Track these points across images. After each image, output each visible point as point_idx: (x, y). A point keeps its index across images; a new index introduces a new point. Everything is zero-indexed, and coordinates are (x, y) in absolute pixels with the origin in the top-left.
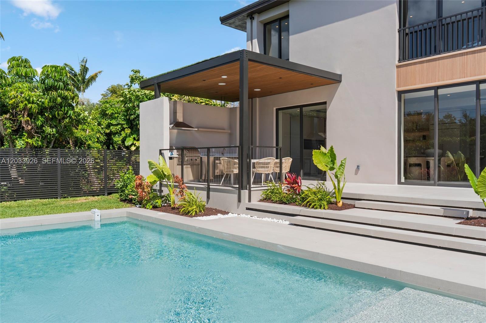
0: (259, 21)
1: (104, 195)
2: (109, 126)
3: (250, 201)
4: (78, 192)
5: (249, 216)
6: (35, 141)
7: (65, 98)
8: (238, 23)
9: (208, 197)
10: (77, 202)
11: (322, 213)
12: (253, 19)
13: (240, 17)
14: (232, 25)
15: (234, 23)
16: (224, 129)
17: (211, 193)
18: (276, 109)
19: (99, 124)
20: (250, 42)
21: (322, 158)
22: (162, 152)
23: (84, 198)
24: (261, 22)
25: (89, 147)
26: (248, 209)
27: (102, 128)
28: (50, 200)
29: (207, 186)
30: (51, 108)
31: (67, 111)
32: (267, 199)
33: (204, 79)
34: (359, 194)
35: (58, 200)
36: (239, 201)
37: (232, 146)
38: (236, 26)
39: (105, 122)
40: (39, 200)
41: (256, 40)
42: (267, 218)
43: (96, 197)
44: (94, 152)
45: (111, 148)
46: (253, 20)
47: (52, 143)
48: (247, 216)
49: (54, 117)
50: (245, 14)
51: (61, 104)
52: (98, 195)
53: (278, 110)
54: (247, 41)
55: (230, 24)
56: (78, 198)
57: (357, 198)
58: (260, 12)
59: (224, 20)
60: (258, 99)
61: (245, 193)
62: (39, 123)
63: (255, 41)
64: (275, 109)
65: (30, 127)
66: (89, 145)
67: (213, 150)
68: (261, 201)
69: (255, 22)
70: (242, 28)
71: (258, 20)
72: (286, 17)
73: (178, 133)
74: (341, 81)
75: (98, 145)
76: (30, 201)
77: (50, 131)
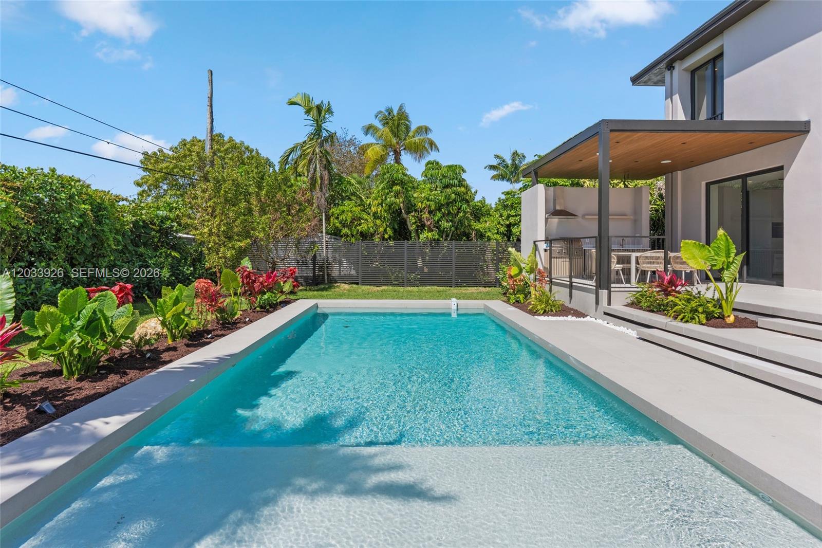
0: (683, 70)
1: (495, 287)
2: (509, 216)
3: (609, 304)
4: (476, 282)
5: (606, 322)
6: (434, 235)
7: (457, 194)
8: (656, 79)
9: (571, 296)
10: (468, 291)
11: (681, 328)
12: (674, 69)
13: (655, 71)
14: (649, 83)
15: (649, 80)
16: (625, 215)
17: (574, 291)
18: (707, 184)
19: (501, 216)
20: (669, 99)
21: (697, 251)
22: (536, 243)
23: (476, 288)
24: (685, 70)
25: (489, 239)
26: (605, 313)
27: (503, 220)
28: (444, 288)
29: (569, 283)
30: (448, 204)
31: (461, 206)
32: (635, 304)
33: (580, 159)
34: (773, 308)
35: (452, 288)
36: (597, 303)
37: (637, 235)
38: (655, 83)
39: (505, 213)
40: (436, 287)
41: (677, 95)
42: (622, 327)
43: (487, 288)
44: (493, 244)
45: (511, 239)
46: (674, 71)
47: (450, 236)
48: (602, 322)
49: (449, 213)
50: (663, 65)
51: (455, 200)
52: (489, 287)
53: (708, 185)
54: (666, 99)
55: (644, 82)
56: (470, 288)
57: (771, 314)
58: (682, 57)
59: (635, 80)
60: (679, 173)
61: (604, 293)
62: (436, 218)
63: (676, 97)
64: (704, 183)
65: (429, 223)
66: (488, 236)
67: (587, 240)
68: (627, 305)
69: (676, 72)
70: (660, 82)
71: (681, 68)
72: (720, 55)
73: (559, 223)
74: (808, 132)
75: (498, 237)
76: (429, 287)
77: (445, 224)
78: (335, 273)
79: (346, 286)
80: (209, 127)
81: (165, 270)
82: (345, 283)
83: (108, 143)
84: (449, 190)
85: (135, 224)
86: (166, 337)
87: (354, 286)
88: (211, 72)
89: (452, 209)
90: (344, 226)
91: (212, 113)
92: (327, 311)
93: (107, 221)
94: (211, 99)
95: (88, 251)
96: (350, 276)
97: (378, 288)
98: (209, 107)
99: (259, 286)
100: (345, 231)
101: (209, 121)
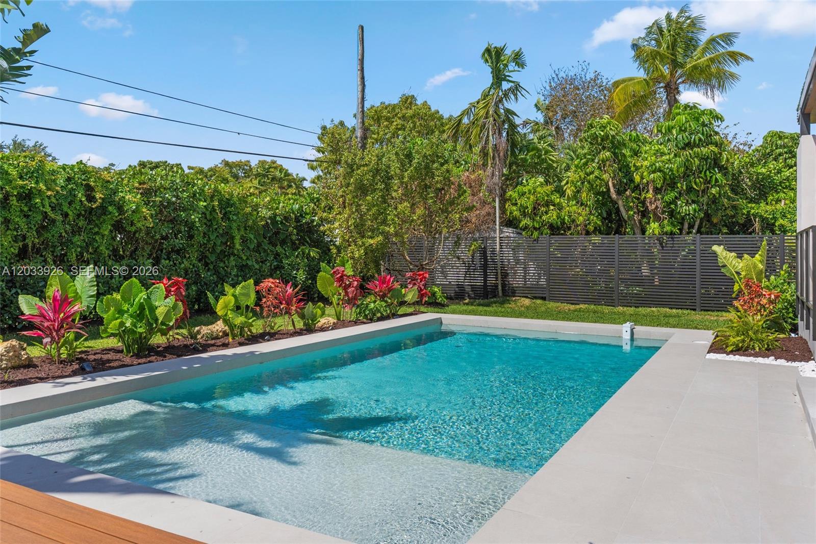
6: (664, 225)
7: (703, 158)
30: (686, 175)
31: (711, 177)
40: (666, 310)
47: (697, 227)
49: (691, 189)
51: (699, 169)
62: (667, 199)
65: (654, 207)
76: (654, 309)
77: (686, 208)
78: (516, 281)
79: (527, 302)
80: (360, 96)
81: (301, 271)
82: (527, 297)
83: (239, 134)
84: (688, 152)
85: (273, 218)
86: (228, 335)
87: (539, 302)
88: (362, 28)
89: (695, 183)
90: (524, 214)
91: (363, 78)
92: (453, 328)
93: (235, 218)
94: (362, 61)
95: (219, 249)
96: (537, 287)
97: (572, 307)
98: (359, 72)
99: (354, 291)
100: (525, 222)
101: (360, 88)
